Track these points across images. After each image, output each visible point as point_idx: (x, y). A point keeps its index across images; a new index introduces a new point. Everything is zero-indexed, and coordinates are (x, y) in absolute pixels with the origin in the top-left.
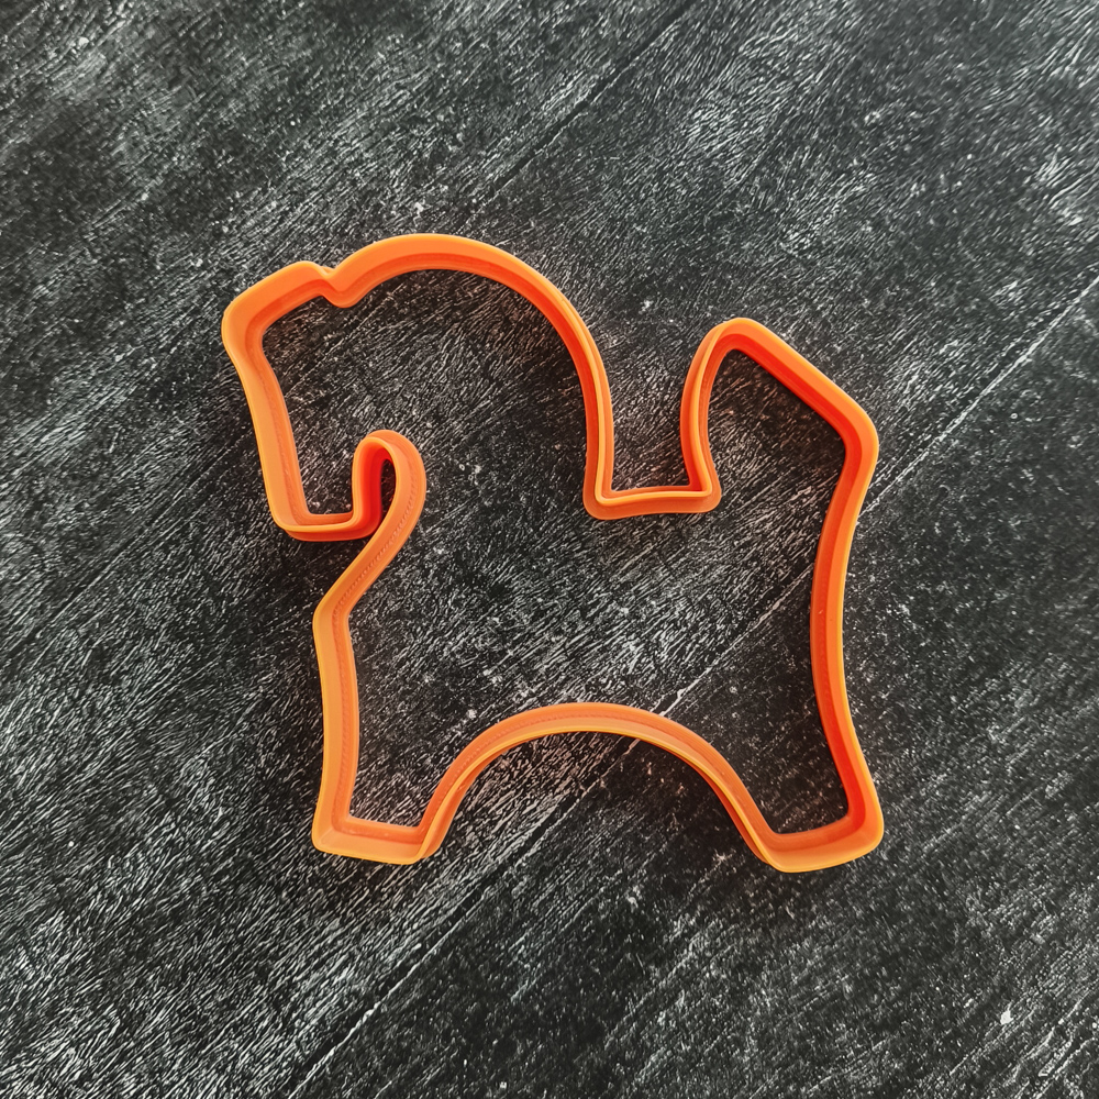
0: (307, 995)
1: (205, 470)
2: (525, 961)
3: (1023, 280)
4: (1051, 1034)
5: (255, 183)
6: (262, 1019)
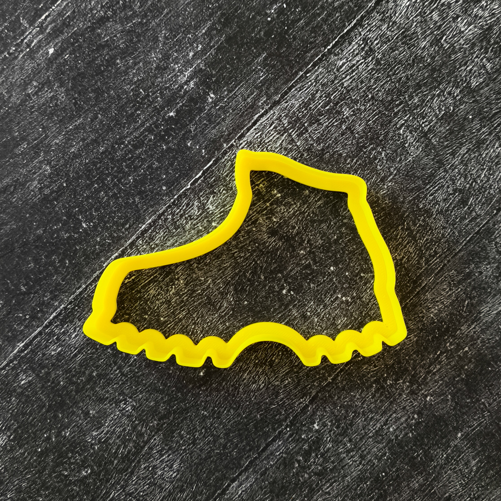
0: (357, 54)
1: (418, 292)
2: (260, 69)
3: (18, 385)
4: (33, 44)
5: (402, 441)
6: (377, 44)
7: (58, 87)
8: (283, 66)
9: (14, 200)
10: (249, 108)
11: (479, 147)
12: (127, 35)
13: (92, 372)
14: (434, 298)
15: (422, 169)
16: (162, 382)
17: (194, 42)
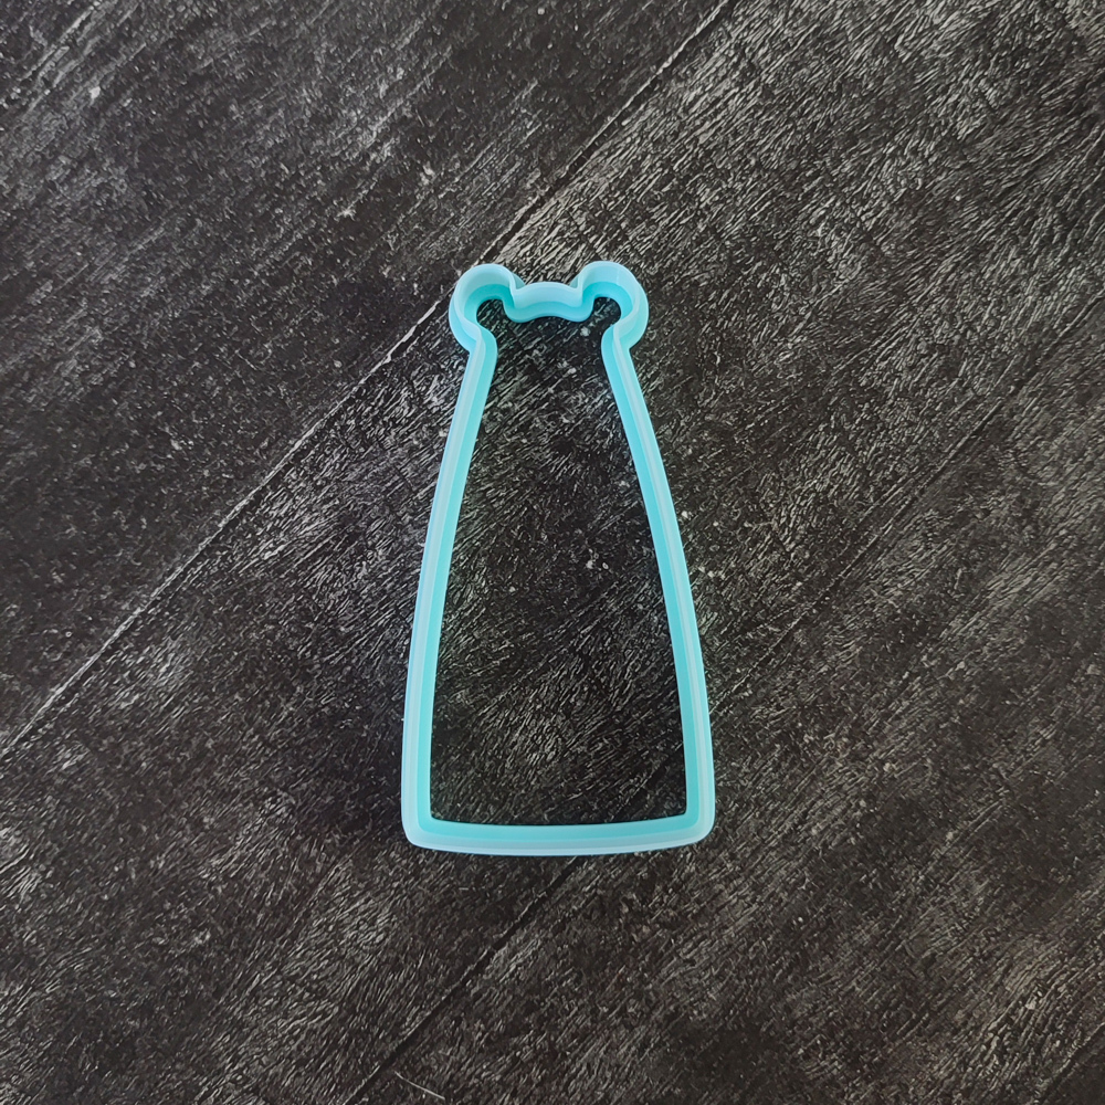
7: (111, 166)
8: (573, 107)
9: (31, 399)
10: (505, 195)
11: (976, 259)
12: (248, 54)
13: (205, 741)
14: (894, 567)
15: (864, 307)
16: (347, 757)
17: (387, 63)
